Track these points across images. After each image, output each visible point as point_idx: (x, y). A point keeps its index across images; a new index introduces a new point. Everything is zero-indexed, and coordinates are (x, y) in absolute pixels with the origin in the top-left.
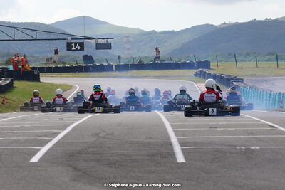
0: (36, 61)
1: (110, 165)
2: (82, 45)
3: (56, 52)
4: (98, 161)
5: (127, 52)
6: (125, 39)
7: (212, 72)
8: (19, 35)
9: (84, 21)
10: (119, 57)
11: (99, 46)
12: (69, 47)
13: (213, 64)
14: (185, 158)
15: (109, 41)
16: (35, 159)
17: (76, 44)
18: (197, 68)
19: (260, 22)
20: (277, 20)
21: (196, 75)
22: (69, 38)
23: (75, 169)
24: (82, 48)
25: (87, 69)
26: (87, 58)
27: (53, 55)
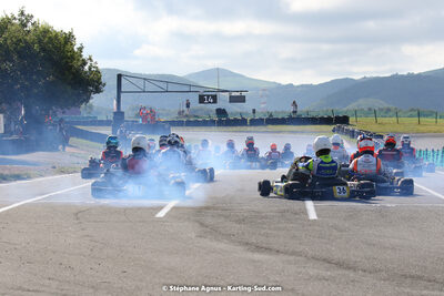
0: (167, 115)
1: (239, 221)
2: (215, 98)
3: (188, 105)
4: (226, 217)
5: (263, 106)
6: (261, 92)
7: (351, 128)
8: (150, 87)
9: (218, 72)
10: (254, 111)
11: (233, 99)
12: (202, 99)
13: (351, 120)
14: (318, 215)
15: (243, 94)
16: (161, 214)
17: (208, 96)
18: (335, 124)
19: (402, 76)
20: (419, 75)
21: (334, 131)
22: (201, 90)
23: (202, 224)
24: (215, 102)
25: (220, 123)
26: (221, 112)
27: (185, 108)
